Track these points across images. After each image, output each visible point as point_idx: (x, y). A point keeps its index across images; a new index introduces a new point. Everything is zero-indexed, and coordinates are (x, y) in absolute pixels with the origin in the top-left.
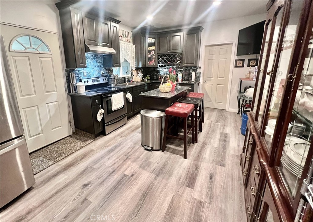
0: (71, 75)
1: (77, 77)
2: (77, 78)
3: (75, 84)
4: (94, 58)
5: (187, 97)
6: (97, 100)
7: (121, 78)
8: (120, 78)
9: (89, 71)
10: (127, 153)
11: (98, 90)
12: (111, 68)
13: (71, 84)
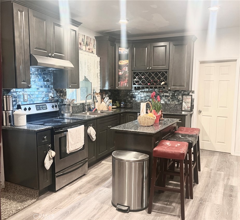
0: (5, 99)
1: (15, 101)
2: (14, 103)
3: (10, 112)
4: (40, 75)
5: (176, 133)
6: (45, 137)
7: (78, 105)
8: (76, 104)
9: (32, 93)
10: (91, 216)
11: (45, 122)
12: (64, 90)
13: (4, 112)
